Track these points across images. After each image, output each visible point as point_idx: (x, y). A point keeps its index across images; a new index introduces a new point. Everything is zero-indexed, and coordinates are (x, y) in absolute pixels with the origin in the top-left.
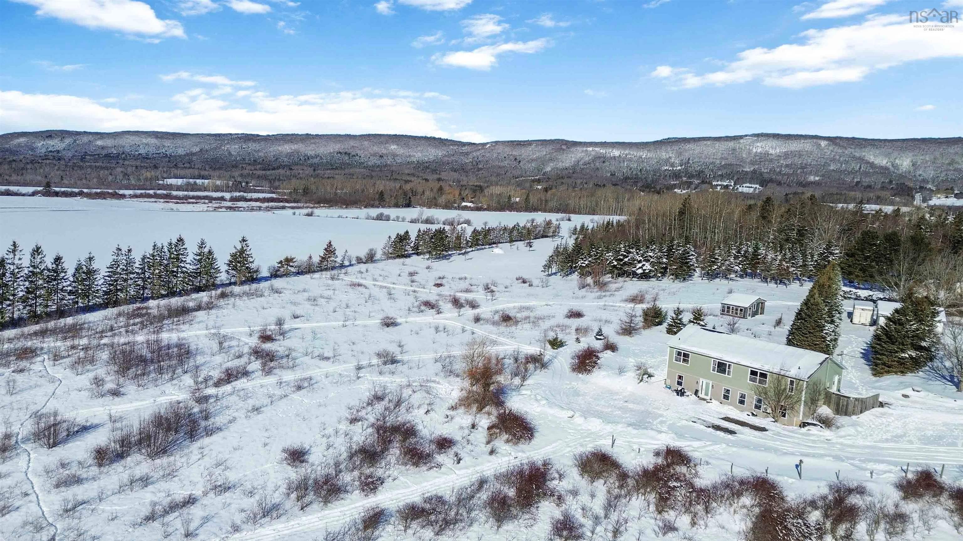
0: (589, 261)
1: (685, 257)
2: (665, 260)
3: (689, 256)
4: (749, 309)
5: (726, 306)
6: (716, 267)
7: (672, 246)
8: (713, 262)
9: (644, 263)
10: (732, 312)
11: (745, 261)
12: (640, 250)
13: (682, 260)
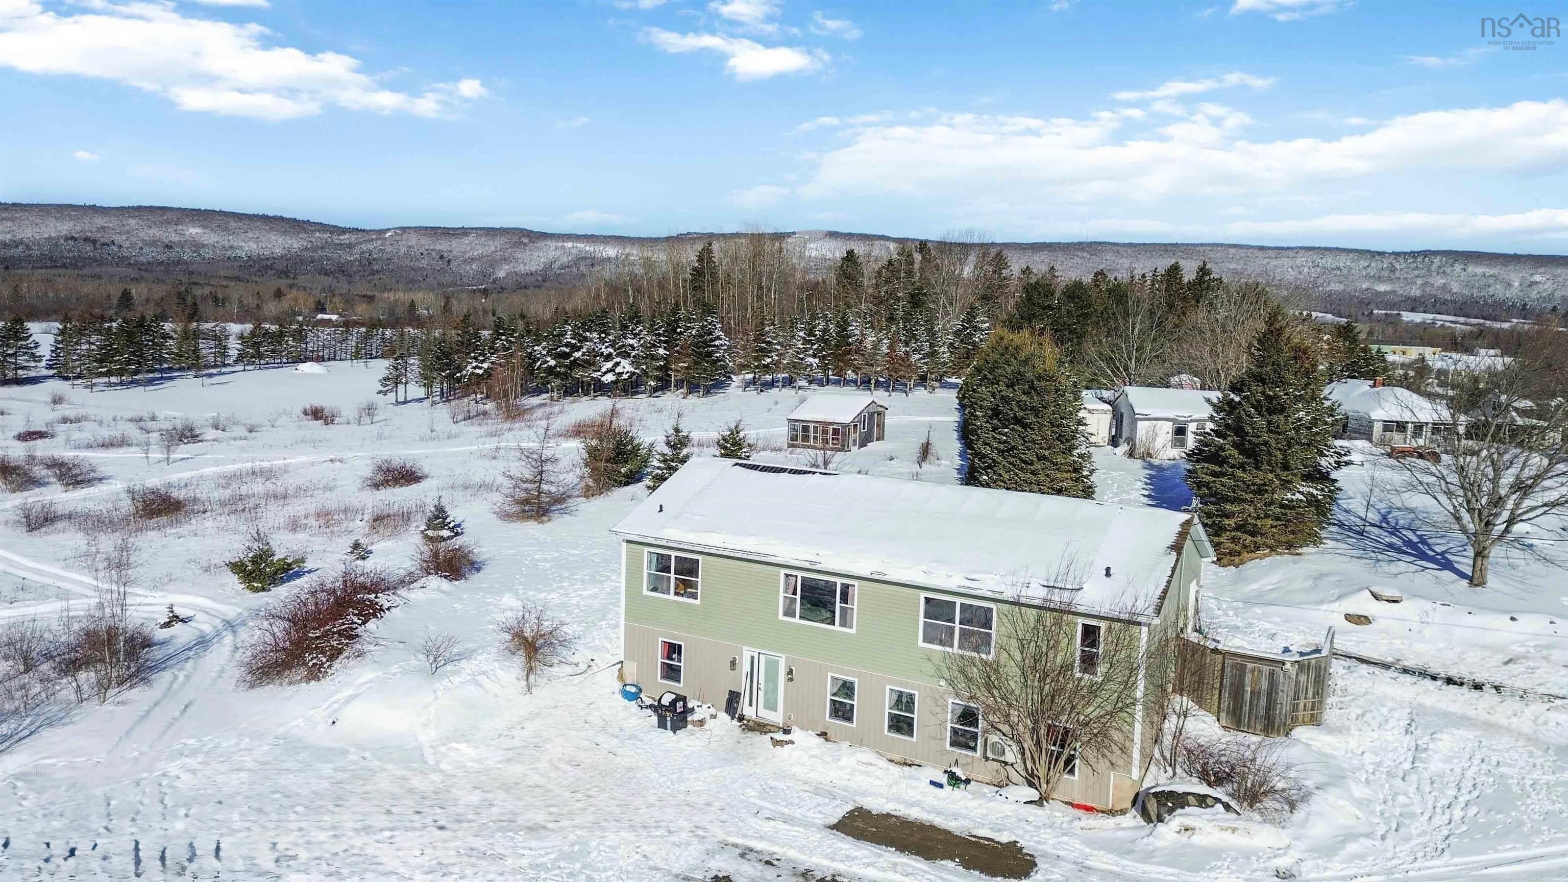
0: (492, 363)
1: (705, 342)
2: (661, 351)
3: (712, 341)
4: (852, 430)
5: (800, 426)
6: (769, 360)
7: (676, 321)
8: (762, 350)
9: (618, 360)
10: (815, 438)
11: (823, 349)
12: (607, 334)
13: (698, 348)
